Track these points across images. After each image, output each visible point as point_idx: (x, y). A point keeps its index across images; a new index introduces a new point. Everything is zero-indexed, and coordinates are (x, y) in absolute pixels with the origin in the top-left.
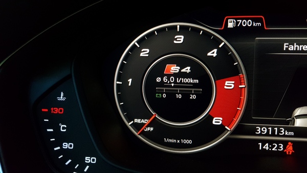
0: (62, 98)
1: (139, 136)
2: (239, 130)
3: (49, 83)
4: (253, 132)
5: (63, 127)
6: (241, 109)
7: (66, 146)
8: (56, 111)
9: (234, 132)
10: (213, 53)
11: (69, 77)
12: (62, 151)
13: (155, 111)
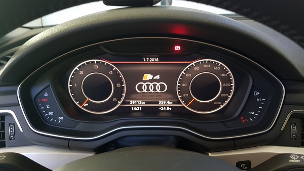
0: (46, 95)
1: (82, 108)
2: (124, 103)
3: (39, 89)
4: (129, 103)
5: (48, 107)
6: (124, 94)
7: (50, 113)
8: (44, 100)
9: (122, 104)
10: (111, 73)
11: (49, 86)
12: (48, 116)
13: (88, 97)
